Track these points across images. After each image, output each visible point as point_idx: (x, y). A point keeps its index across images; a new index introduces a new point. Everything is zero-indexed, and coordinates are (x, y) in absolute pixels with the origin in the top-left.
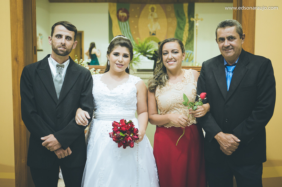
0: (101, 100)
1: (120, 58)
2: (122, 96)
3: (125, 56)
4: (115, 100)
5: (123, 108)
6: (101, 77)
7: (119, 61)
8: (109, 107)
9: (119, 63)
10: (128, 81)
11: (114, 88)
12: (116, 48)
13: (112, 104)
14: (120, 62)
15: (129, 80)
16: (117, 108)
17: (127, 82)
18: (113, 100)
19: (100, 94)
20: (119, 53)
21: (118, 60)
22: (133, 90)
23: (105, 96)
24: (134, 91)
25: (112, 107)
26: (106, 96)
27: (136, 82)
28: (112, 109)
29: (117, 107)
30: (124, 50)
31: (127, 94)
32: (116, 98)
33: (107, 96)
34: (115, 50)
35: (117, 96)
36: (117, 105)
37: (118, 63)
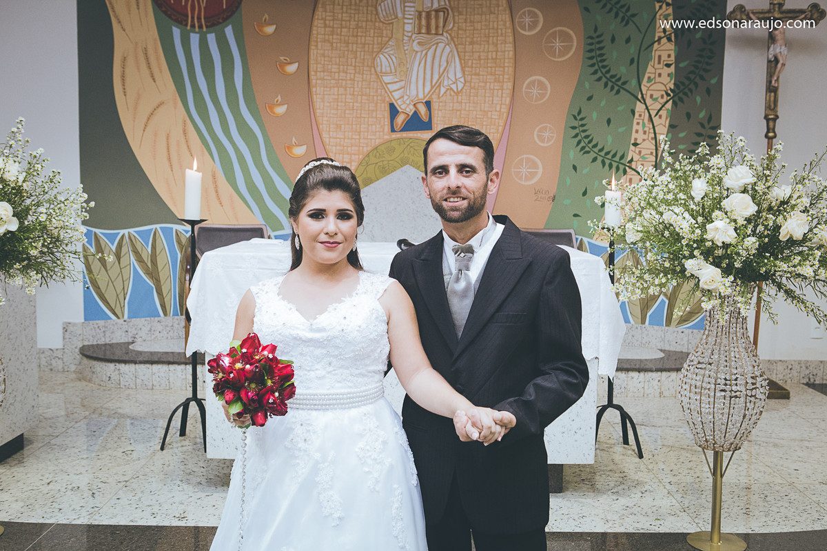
0: (285, 351)
1: (331, 223)
2: (344, 336)
3: (343, 215)
4: (324, 351)
5: (348, 372)
6: (278, 286)
7: (327, 234)
8: (309, 371)
9: (328, 240)
10: (357, 291)
11: (317, 316)
12: (313, 197)
13: (318, 360)
14: (331, 236)
15: (359, 287)
16: (333, 372)
17: (354, 294)
18: (318, 352)
19: (280, 334)
20: (324, 210)
21: (325, 231)
22: (374, 316)
23: (295, 338)
24: (377, 318)
25: (317, 369)
26: (298, 340)
27: (378, 292)
28: (319, 378)
29: (331, 369)
30: (336, 200)
31: (358, 331)
32: (325, 343)
33: (301, 338)
34: (313, 204)
35: (328, 337)
36: (333, 365)
37: (323, 238)
